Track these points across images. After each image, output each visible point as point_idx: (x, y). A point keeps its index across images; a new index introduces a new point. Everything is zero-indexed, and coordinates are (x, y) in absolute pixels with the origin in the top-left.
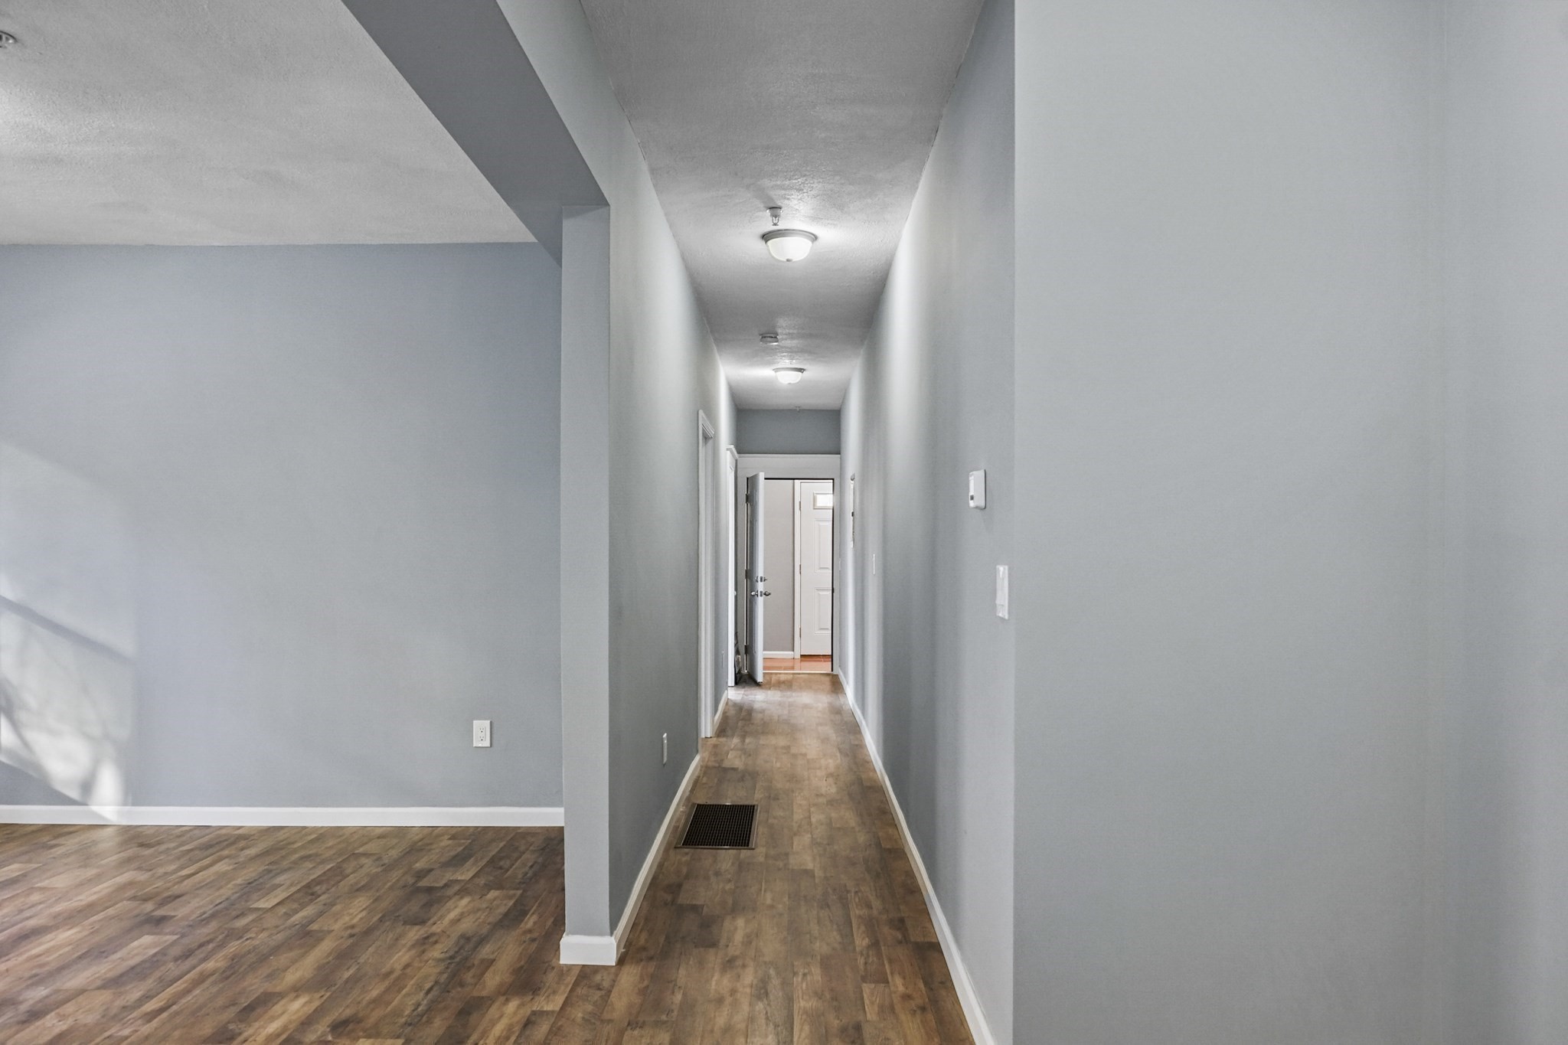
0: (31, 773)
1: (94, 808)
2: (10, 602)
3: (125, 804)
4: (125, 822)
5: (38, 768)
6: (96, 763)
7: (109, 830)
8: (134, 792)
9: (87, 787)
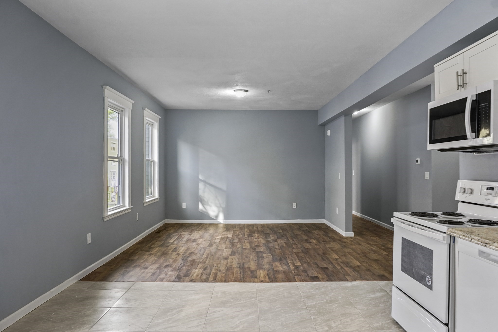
0: (206, 214)
1: (218, 220)
2: (202, 180)
3: (224, 219)
4: (224, 223)
5: (207, 213)
6: (219, 212)
7: (221, 224)
8: (226, 218)
9: (217, 217)
